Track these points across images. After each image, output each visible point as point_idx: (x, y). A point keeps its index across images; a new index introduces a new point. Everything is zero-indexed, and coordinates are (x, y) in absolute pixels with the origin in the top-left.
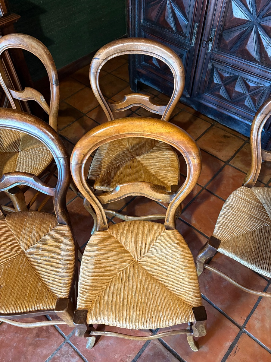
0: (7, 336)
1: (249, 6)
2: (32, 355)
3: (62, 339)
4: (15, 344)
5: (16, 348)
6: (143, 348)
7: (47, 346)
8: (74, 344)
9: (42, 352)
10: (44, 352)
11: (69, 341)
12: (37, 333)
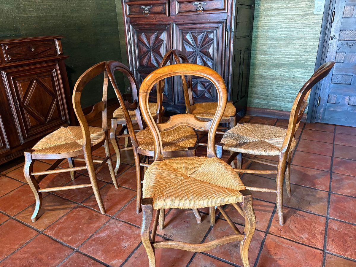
0: (65, 224)
1: (192, 44)
2: (87, 228)
3: (109, 218)
4: (72, 226)
5: (73, 227)
6: (169, 210)
7: (98, 222)
8: (119, 218)
9: (95, 226)
10: (97, 225)
11: (114, 218)
12: (89, 218)
